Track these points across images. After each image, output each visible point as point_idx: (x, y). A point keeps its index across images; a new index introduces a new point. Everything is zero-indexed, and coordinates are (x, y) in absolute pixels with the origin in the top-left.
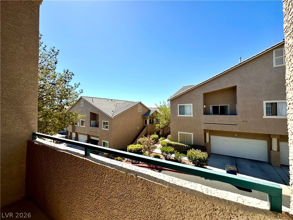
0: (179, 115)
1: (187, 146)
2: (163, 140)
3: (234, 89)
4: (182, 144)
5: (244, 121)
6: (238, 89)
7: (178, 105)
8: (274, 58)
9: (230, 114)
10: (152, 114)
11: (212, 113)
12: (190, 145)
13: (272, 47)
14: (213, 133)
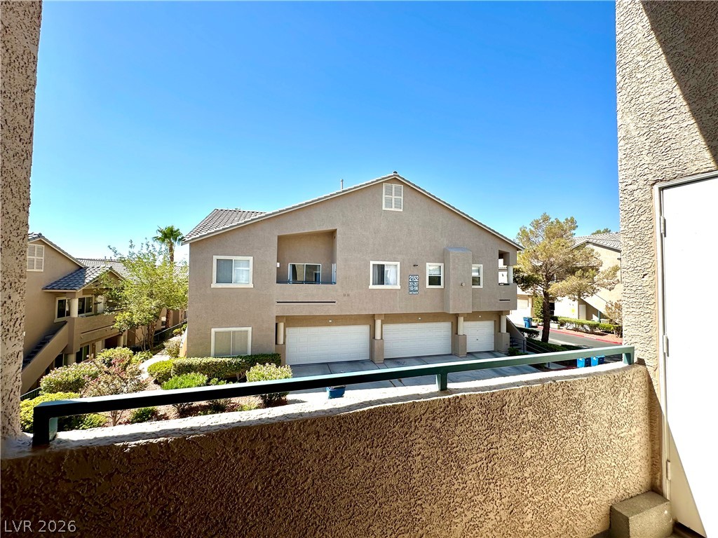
0: (214, 285)
1: (239, 360)
2: (147, 359)
3: (332, 234)
4: (224, 359)
5: (345, 295)
6: (338, 235)
7: (215, 258)
8: (384, 196)
9: (323, 283)
10: (96, 281)
11: (291, 280)
12: (245, 357)
13: (383, 179)
14: (292, 321)
